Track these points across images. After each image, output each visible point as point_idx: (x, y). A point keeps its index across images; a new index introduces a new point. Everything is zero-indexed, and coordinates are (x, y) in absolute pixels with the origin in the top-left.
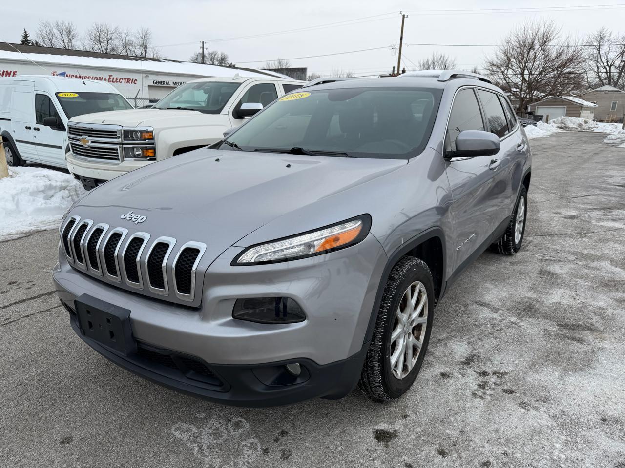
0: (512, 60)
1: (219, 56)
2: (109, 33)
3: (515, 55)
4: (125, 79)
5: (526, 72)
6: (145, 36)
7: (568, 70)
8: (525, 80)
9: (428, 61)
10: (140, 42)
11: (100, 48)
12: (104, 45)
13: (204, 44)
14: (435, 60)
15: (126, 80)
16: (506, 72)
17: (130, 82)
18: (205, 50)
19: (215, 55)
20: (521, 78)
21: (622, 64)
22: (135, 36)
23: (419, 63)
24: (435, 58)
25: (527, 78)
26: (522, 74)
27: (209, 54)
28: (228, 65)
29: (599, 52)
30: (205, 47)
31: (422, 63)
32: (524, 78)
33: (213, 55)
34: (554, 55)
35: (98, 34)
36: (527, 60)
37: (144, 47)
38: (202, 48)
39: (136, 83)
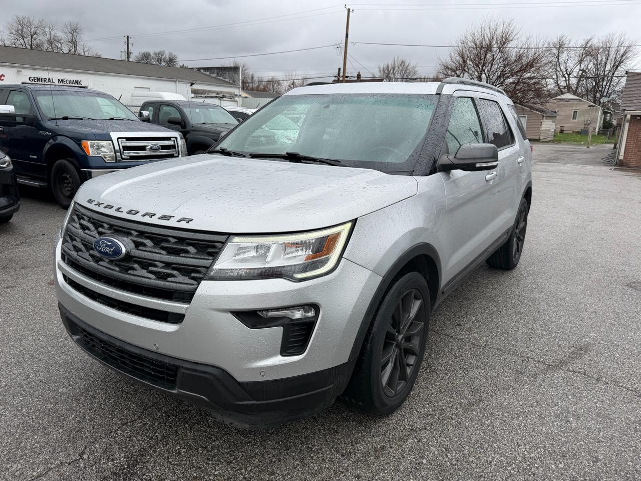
0: (469, 62)
1: (167, 55)
2: (33, 26)
3: (472, 57)
6: (74, 31)
7: (528, 75)
9: (388, 67)
10: (69, 37)
11: (23, 43)
12: (28, 40)
13: (130, 39)
14: (396, 65)
18: (130, 46)
19: (162, 55)
21: (581, 72)
22: (62, 30)
23: (379, 68)
24: (396, 63)
27: (156, 54)
28: (179, 67)
29: (558, 60)
30: (130, 42)
31: (382, 69)
33: (160, 55)
34: (513, 58)
35: (20, 27)
36: (484, 63)
37: (74, 43)
38: (126, 44)
39: (3, 80)
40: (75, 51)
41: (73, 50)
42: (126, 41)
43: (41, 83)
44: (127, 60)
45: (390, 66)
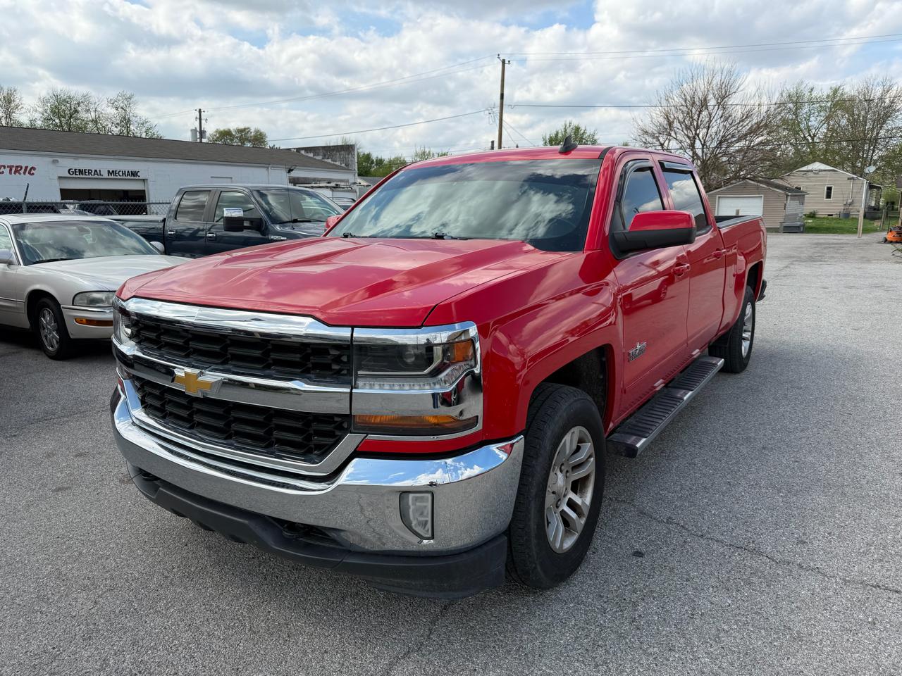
0: (676, 124)
1: (252, 134)
2: (73, 102)
3: (681, 117)
4: (11, 167)
5: (698, 144)
8: (697, 155)
10: (120, 114)
11: (59, 124)
12: (65, 120)
13: (202, 113)
14: (568, 133)
15: (13, 169)
16: (666, 144)
17: (22, 172)
18: (203, 122)
19: (246, 133)
20: (691, 153)
21: (830, 133)
22: (112, 105)
23: (544, 137)
24: (568, 130)
25: (699, 152)
26: (692, 146)
27: (238, 131)
28: (269, 148)
29: (797, 117)
30: (203, 118)
31: (548, 137)
32: (695, 153)
33: (244, 133)
34: (739, 116)
35: (57, 104)
36: (697, 124)
37: (126, 122)
38: (198, 120)
39: (33, 174)
40: (128, 133)
41: (125, 131)
42: (198, 117)
43: (84, 176)
44: (198, 140)
45: (560, 135)
